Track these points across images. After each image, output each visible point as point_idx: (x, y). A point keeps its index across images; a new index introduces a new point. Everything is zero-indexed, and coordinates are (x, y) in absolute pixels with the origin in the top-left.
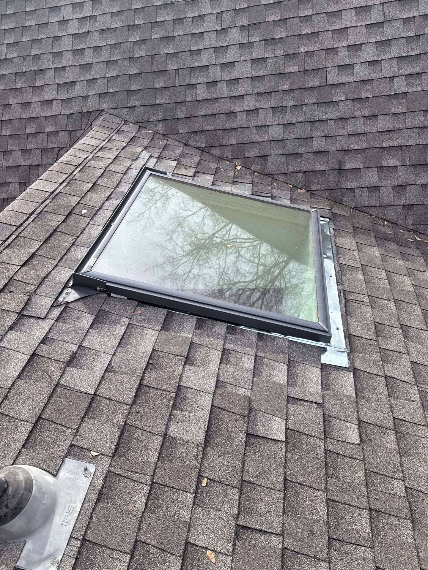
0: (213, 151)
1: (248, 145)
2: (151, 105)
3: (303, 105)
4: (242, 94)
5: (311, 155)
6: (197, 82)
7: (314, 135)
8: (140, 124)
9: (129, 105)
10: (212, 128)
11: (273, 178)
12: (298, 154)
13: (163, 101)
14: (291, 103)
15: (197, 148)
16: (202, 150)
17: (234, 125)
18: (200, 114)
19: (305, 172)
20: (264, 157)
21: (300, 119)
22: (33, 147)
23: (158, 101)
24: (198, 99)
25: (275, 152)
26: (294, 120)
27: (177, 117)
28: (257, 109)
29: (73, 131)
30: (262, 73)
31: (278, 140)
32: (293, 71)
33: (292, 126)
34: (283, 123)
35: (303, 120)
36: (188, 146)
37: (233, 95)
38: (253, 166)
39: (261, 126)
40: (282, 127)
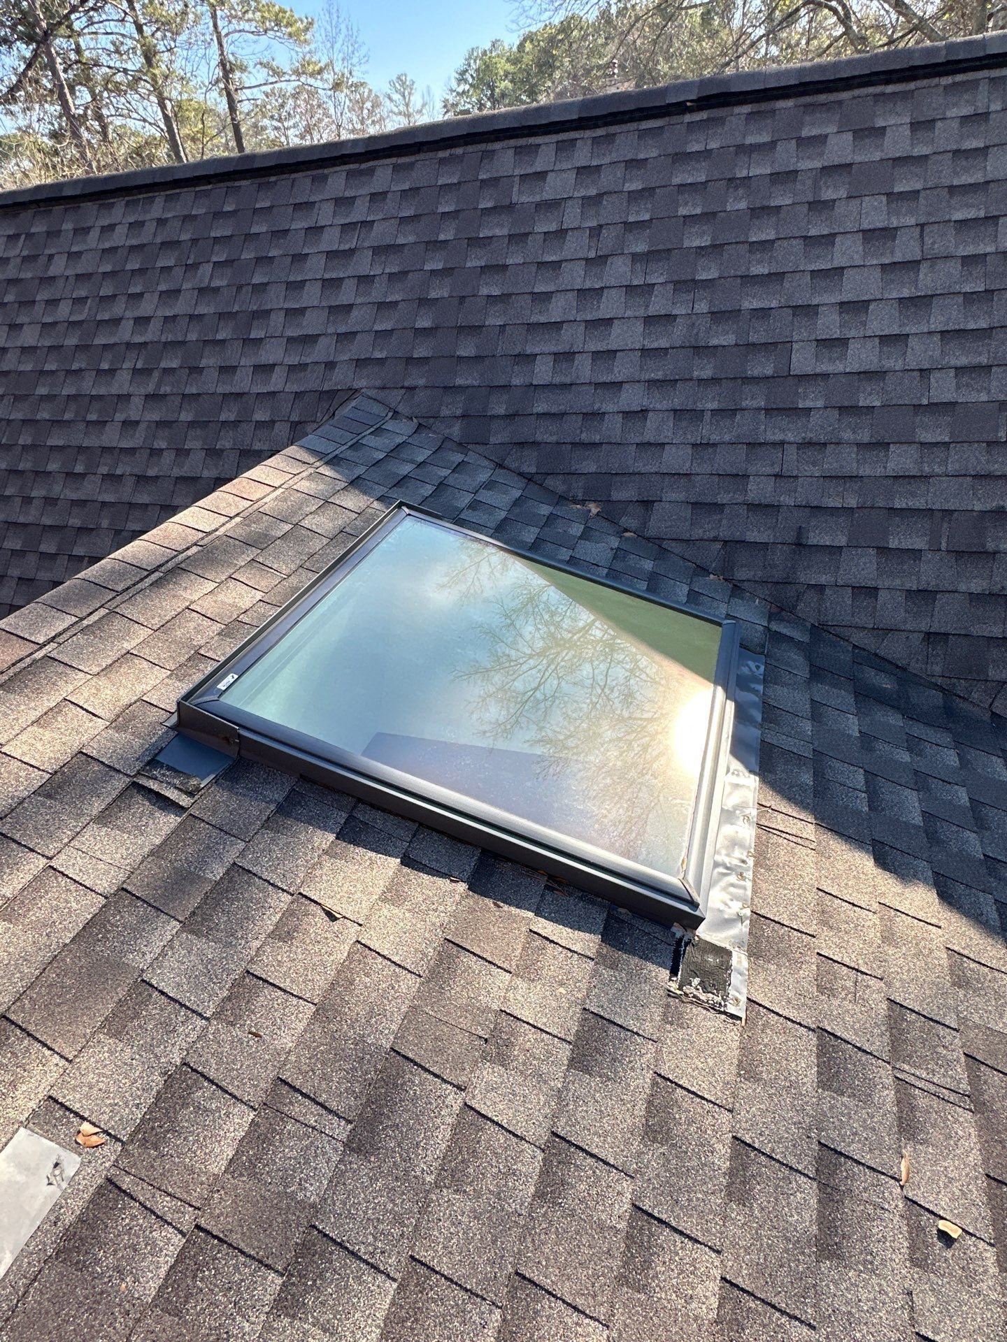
0: (550, 482)
1: (618, 478)
2: (445, 387)
3: (736, 410)
4: (620, 379)
5: (743, 511)
6: (537, 350)
7: (752, 470)
8: (421, 421)
9: (406, 384)
10: (554, 439)
11: (660, 546)
12: (716, 504)
13: (469, 382)
14: (715, 405)
15: (521, 474)
16: (529, 478)
17: (597, 438)
18: (535, 411)
19: (726, 542)
20: (647, 504)
21: (727, 438)
22: (228, 445)
23: (459, 381)
24: (535, 383)
25: (674, 496)
26: (715, 438)
27: (489, 414)
28: (644, 412)
29: (300, 423)
30: (663, 343)
31: (679, 474)
32: (725, 344)
33: (710, 450)
34: (692, 441)
35: (734, 440)
36: (504, 468)
37: (601, 381)
38: (624, 519)
39: (649, 444)
40: (689, 450)
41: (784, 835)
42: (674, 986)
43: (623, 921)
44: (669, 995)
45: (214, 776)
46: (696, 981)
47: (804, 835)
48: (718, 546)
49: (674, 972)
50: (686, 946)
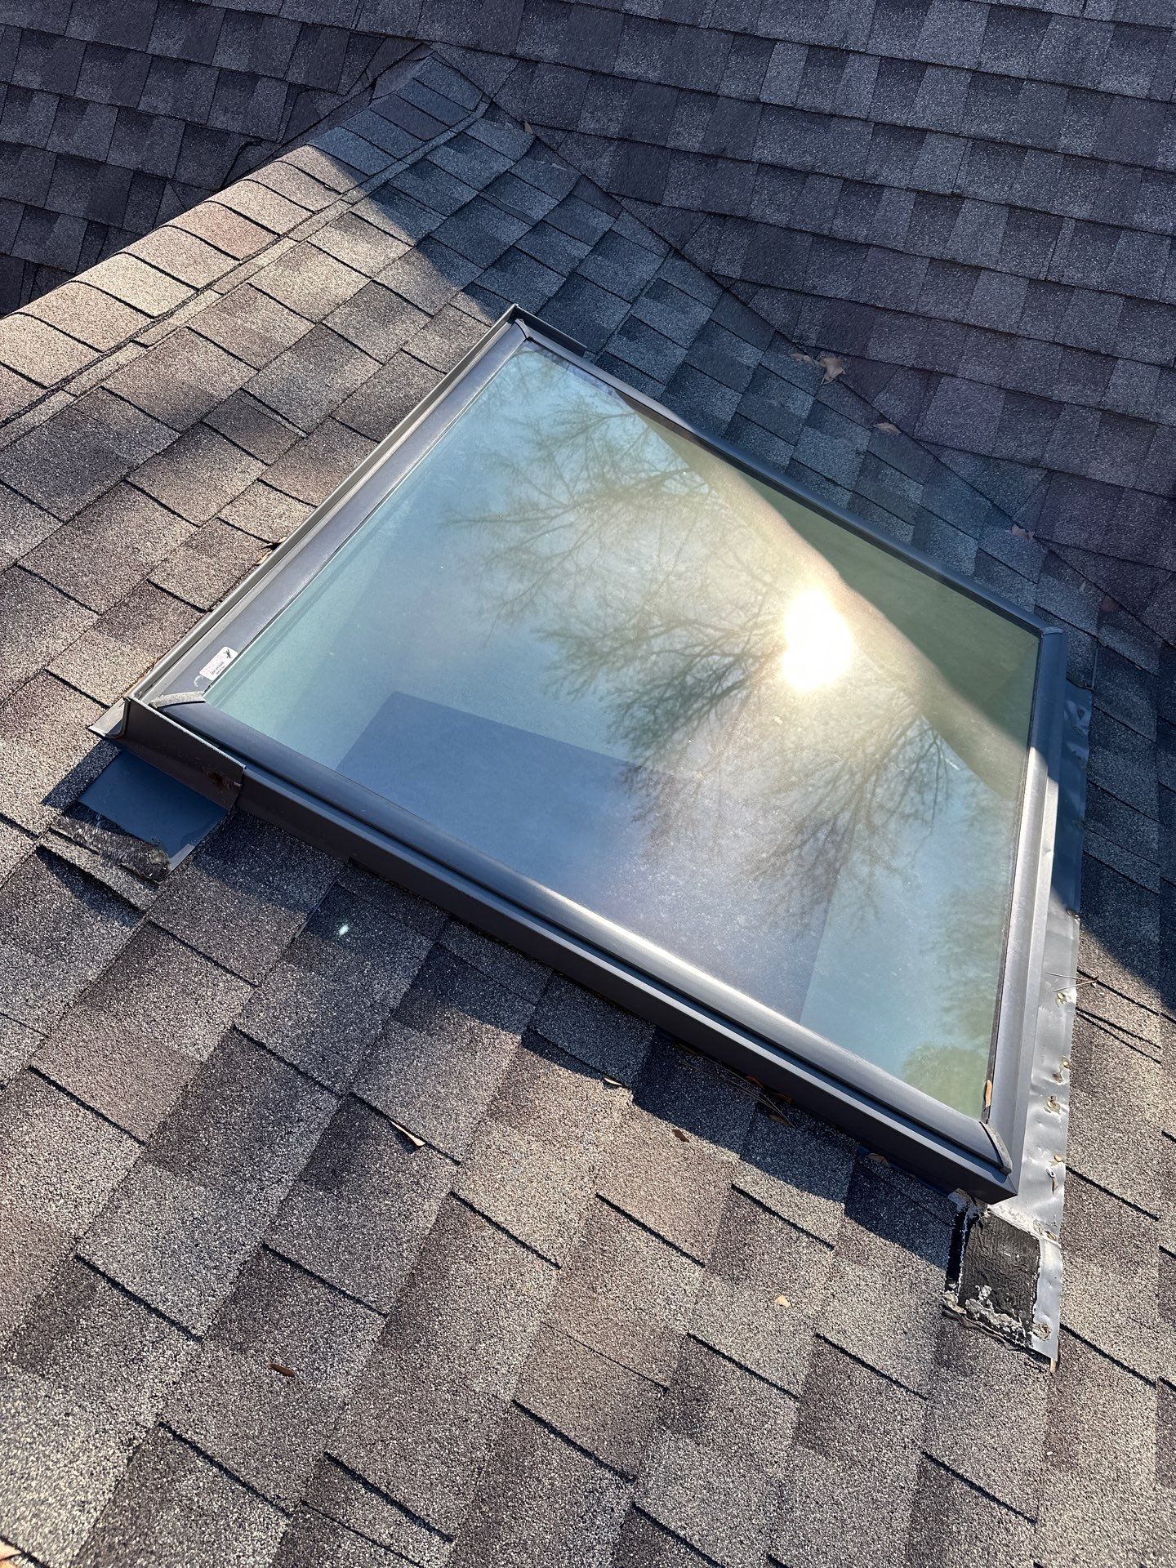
0: (763, 302)
1: (886, 317)
2: (593, 73)
3: (1122, 228)
4: (923, 124)
5: (1093, 420)
6: (779, 31)
7: (1125, 348)
8: (541, 133)
9: (521, 51)
10: (780, 218)
11: (937, 459)
12: (1047, 400)
13: (640, 71)
14: (1081, 210)
15: (711, 276)
16: (725, 286)
17: (861, 233)
18: (756, 156)
19: (1051, 472)
20: (929, 377)
21: (1095, 279)
22: (163, 108)
23: (622, 66)
24: (764, 98)
25: (973, 369)
26: (1073, 275)
27: (671, 145)
28: (958, 198)
29: (305, 88)
30: (1015, 66)
31: (995, 331)
32: (1129, 92)
33: (1061, 296)
34: (1032, 272)
35: (1105, 286)
36: (683, 258)
37: (888, 119)
38: (882, 397)
39: (953, 263)
40: (1022, 287)
41: (1116, 1032)
42: (952, 1298)
43: (877, 1177)
44: (944, 1314)
45: (189, 848)
46: (985, 1291)
47: (1145, 1035)
48: (1035, 476)
49: (952, 1274)
50: (969, 1227)
